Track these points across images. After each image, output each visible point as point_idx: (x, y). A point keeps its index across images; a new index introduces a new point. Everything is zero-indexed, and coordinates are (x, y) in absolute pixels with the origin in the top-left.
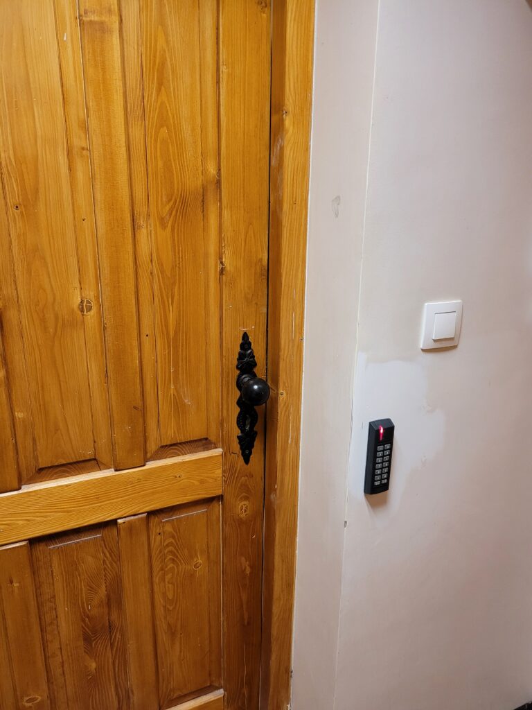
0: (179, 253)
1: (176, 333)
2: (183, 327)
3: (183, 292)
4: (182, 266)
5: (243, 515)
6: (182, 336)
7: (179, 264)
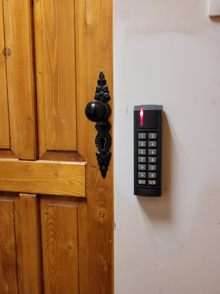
0: (58, 16)
1: (56, 71)
2: (60, 67)
3: (60, 43)
4: (60, 25)
5: (101, 220)
6: (60, 74)
7: (58, 23)
